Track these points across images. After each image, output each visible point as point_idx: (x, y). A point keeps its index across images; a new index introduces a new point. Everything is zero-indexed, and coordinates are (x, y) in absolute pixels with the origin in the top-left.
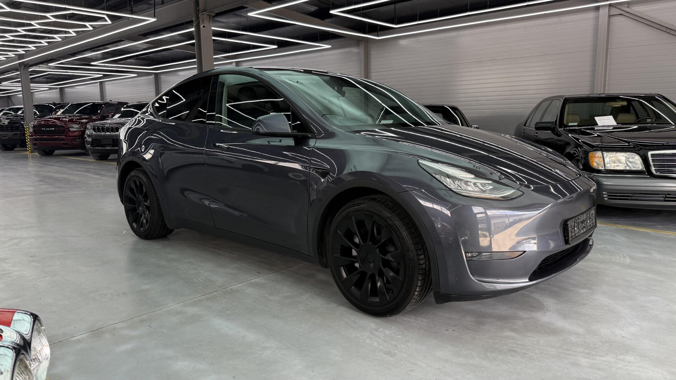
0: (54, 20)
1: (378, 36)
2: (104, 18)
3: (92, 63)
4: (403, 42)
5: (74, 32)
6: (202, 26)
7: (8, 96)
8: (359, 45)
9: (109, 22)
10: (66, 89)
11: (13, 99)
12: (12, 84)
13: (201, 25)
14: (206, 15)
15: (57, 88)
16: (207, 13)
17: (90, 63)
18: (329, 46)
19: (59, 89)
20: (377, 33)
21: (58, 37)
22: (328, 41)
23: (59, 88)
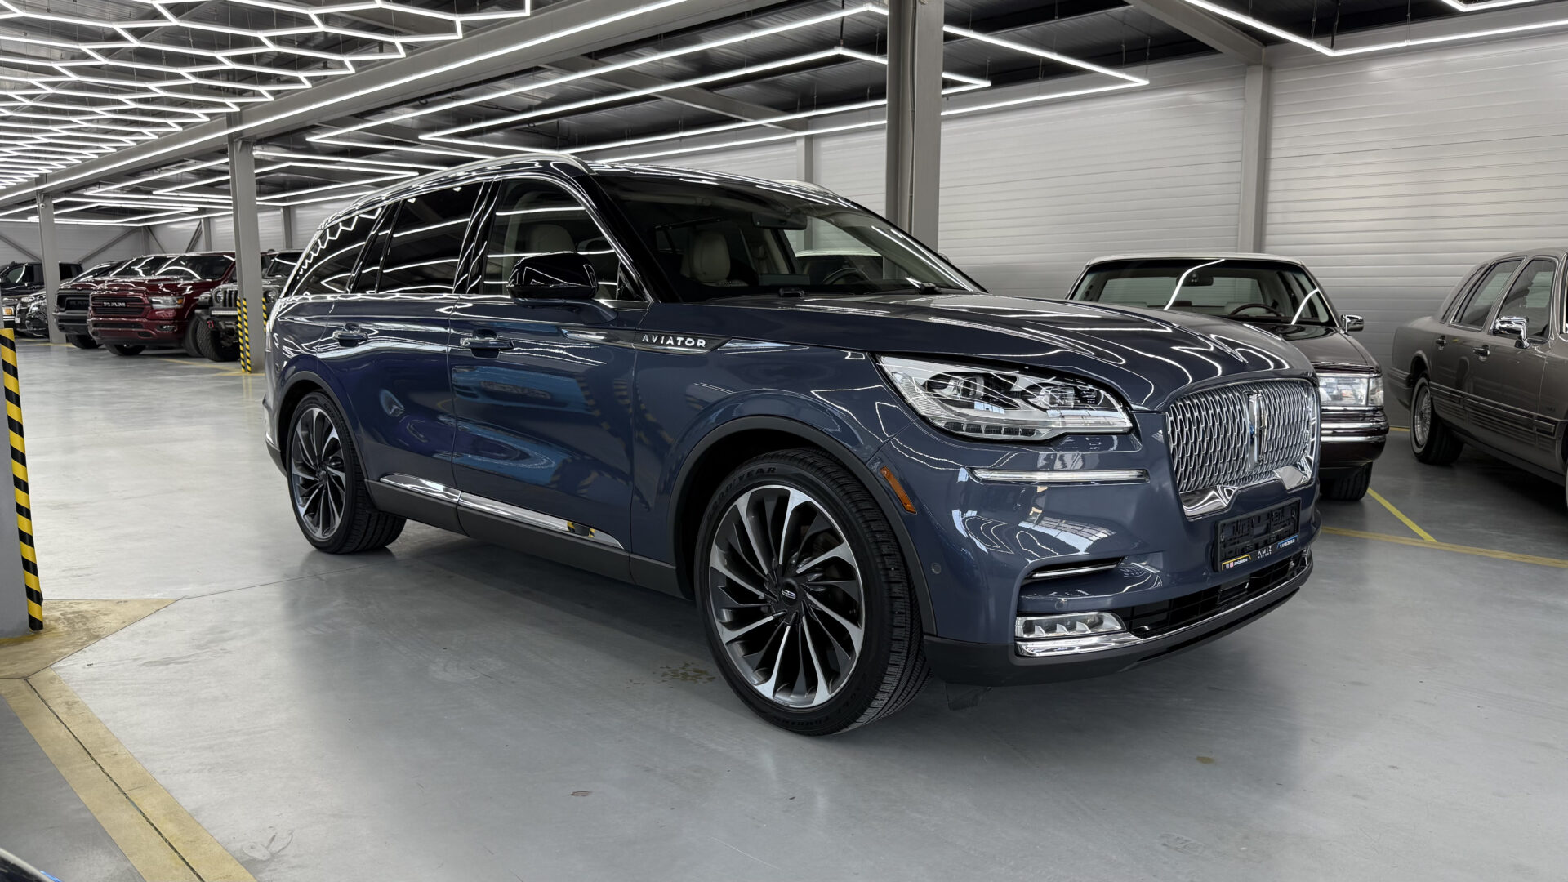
7: (149, 226)
8: (1245, 77)
10: (298, 212)
11: (161, 235)
12: (178, 196)
15: (277, 208)
17: (419, 135)
18: (1142, 82)
19: (282, 210)
22: (1142, 68)
23: (284, 207)
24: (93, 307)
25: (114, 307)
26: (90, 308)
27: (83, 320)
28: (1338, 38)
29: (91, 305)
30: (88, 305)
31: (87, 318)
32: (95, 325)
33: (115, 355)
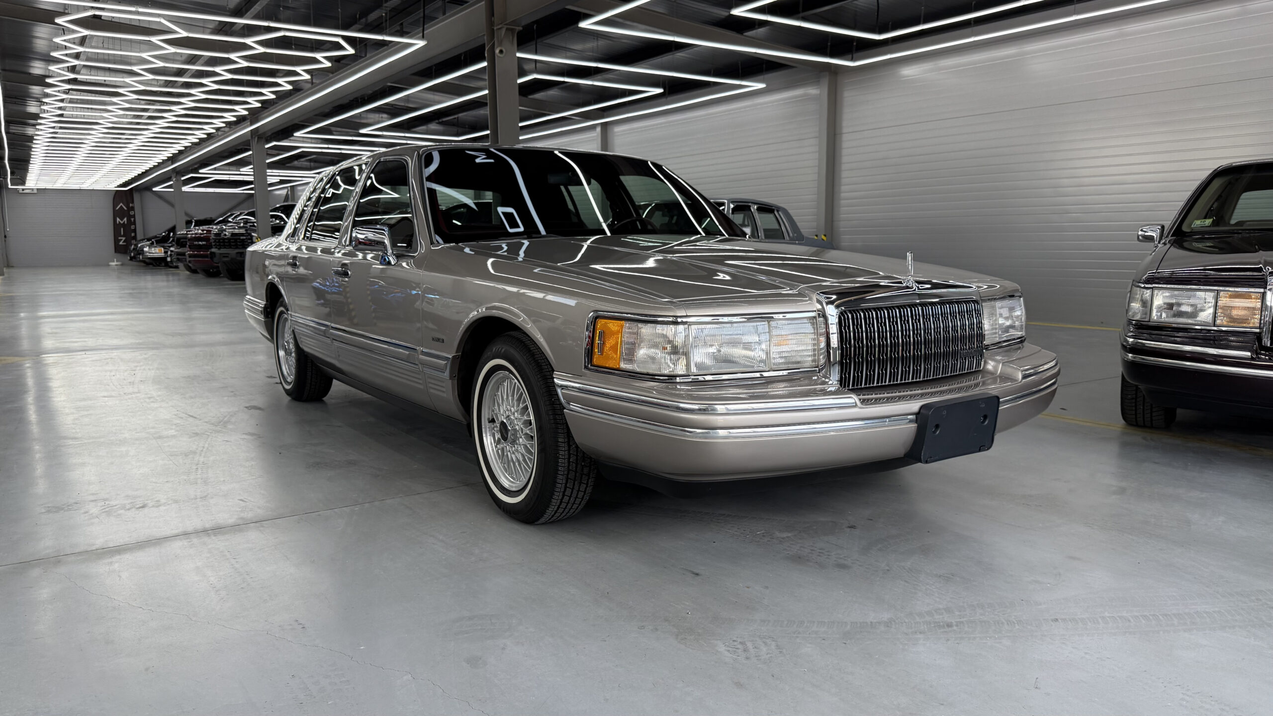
0: (261, 50)
1: (852, 60)
2: (338, 43)
3: (363, 131)
4: (909, 71)
5: (307, 71)
6: (497, 51)
8: (819, 81)
9: (351, 51)
13: (497, 47)
14: (504, 30)
16: (506, 26)
17: (358, 130)
18: (761, 86)
20: (850, 56)
21: (286, 82)
22: (761, 77)
24: (189, 245)
25: (200, 245)
26: (187, 246)
27: (184, 254)
28: (855, 55)
29: (188, 244)
30: (186, 244)
31: (186, 252)
32: (190, 256)
33: (204, 277)
